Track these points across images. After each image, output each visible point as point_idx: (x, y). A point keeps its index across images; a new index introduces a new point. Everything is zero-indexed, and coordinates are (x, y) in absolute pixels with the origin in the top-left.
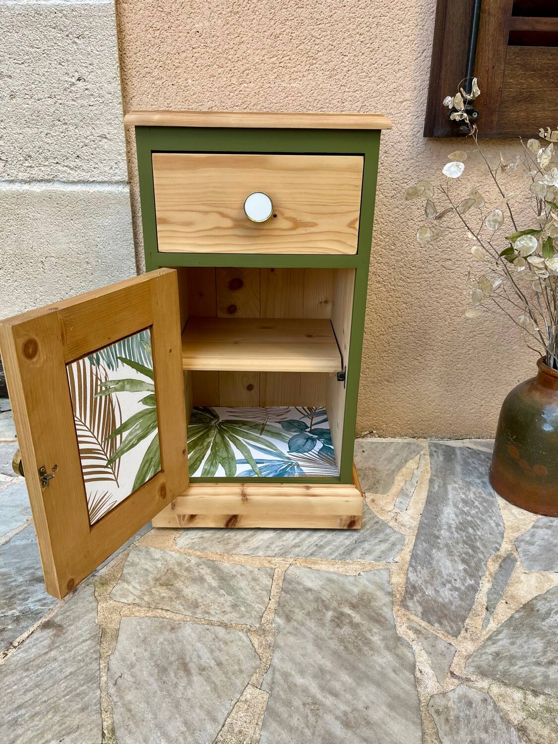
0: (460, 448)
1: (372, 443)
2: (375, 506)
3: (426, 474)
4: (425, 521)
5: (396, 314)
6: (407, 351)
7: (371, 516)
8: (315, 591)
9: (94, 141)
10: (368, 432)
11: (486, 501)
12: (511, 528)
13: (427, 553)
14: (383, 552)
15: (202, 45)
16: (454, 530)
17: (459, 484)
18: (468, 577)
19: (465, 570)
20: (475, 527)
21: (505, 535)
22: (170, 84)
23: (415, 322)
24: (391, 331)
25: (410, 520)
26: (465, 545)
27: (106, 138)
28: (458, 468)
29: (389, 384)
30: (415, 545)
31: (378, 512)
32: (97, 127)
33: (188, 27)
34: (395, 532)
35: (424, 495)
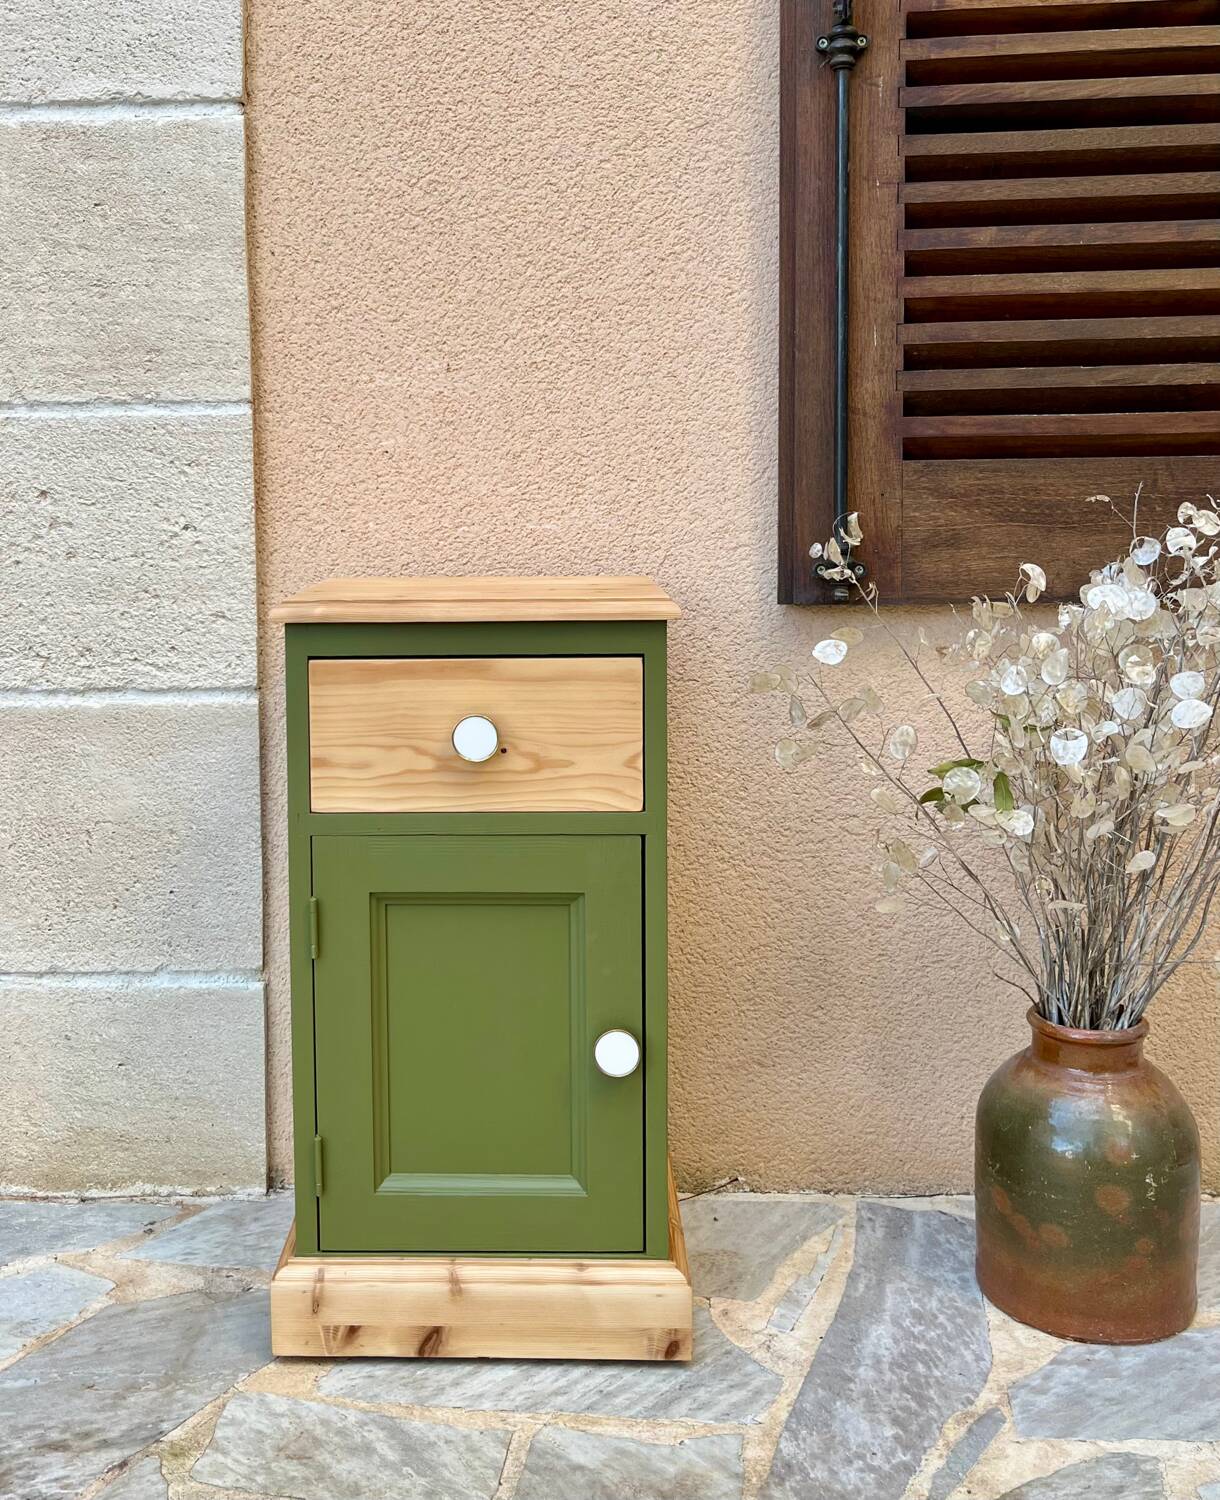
0: (924, 1214)
1: (737, 1204)
2: (728, 1323)
3: (843, 1264)
4: (829, 1351)
5: (761, 922)
6: (792, 999)
7: (716, 1341)
8: (590, 1470)
9: (202, 623)
10: (727, 1180)
11: (961, 1313)
12: (1006, 1364)
13: (824, 1407)
14: (734, 1405)
15: (393, 471)
16: (886, 1367)
17: (910, 1283)
18: (899, 1450)
19: (896, 1438)
20: (929, 1360)
21: (991, 1377)
22: (339, 529)
23: (801, 938)
24: (755, 956)
25: (798, 1348)
26: (905, 1395)
27: (224, 617)
28: (914, 1253)
29: (762, 1070)
30: (801, 1394)
31: (732, 1334)
32: (211, 600)
33: (370, 445)
34: (763, 1370)
35: (833, 1302)
